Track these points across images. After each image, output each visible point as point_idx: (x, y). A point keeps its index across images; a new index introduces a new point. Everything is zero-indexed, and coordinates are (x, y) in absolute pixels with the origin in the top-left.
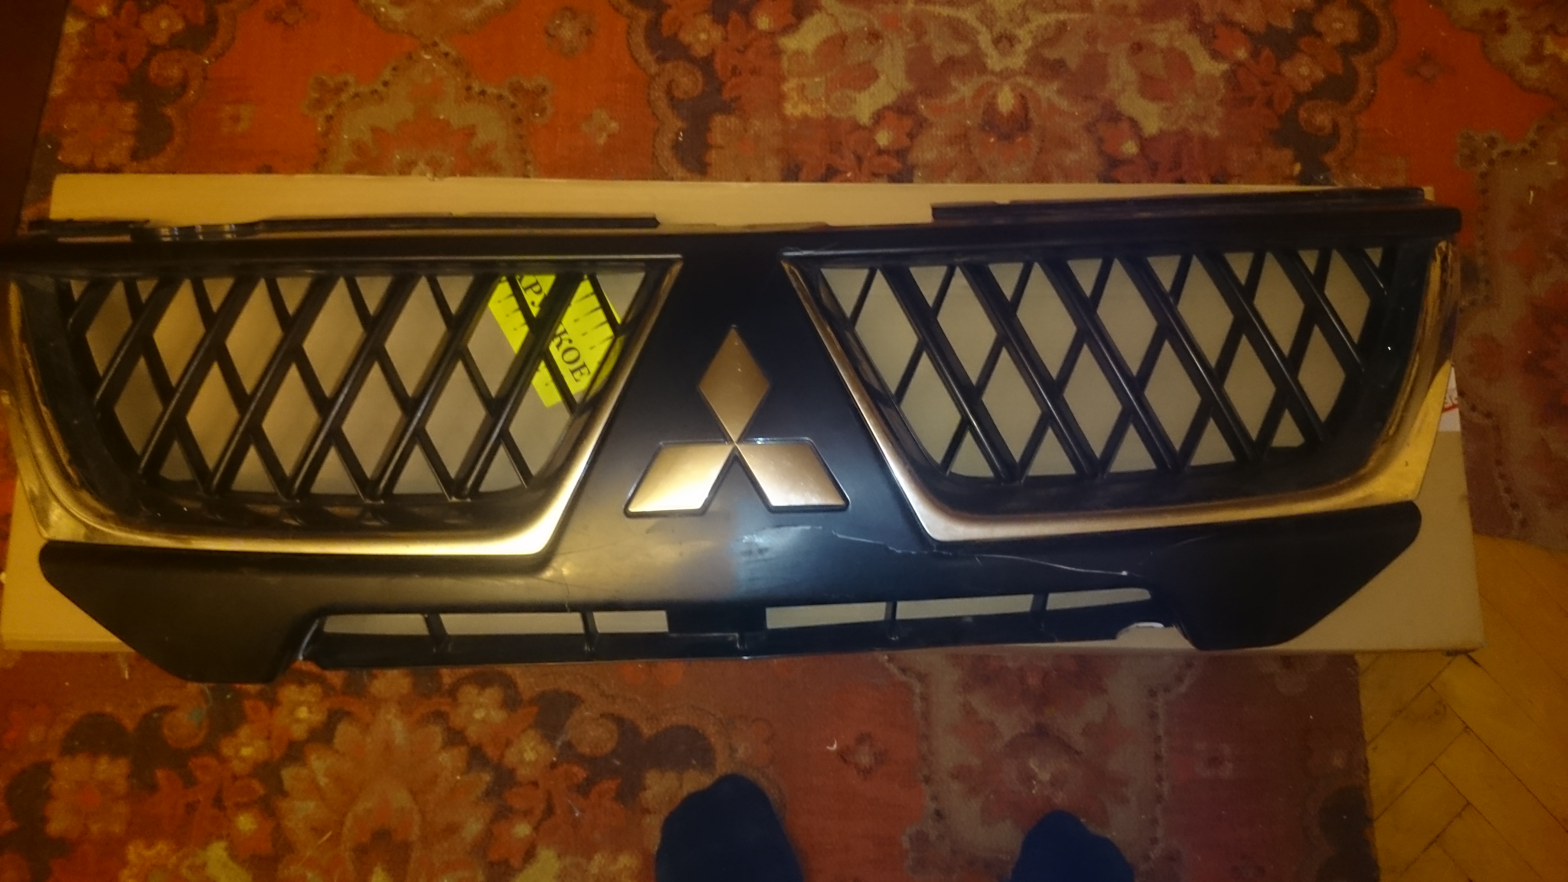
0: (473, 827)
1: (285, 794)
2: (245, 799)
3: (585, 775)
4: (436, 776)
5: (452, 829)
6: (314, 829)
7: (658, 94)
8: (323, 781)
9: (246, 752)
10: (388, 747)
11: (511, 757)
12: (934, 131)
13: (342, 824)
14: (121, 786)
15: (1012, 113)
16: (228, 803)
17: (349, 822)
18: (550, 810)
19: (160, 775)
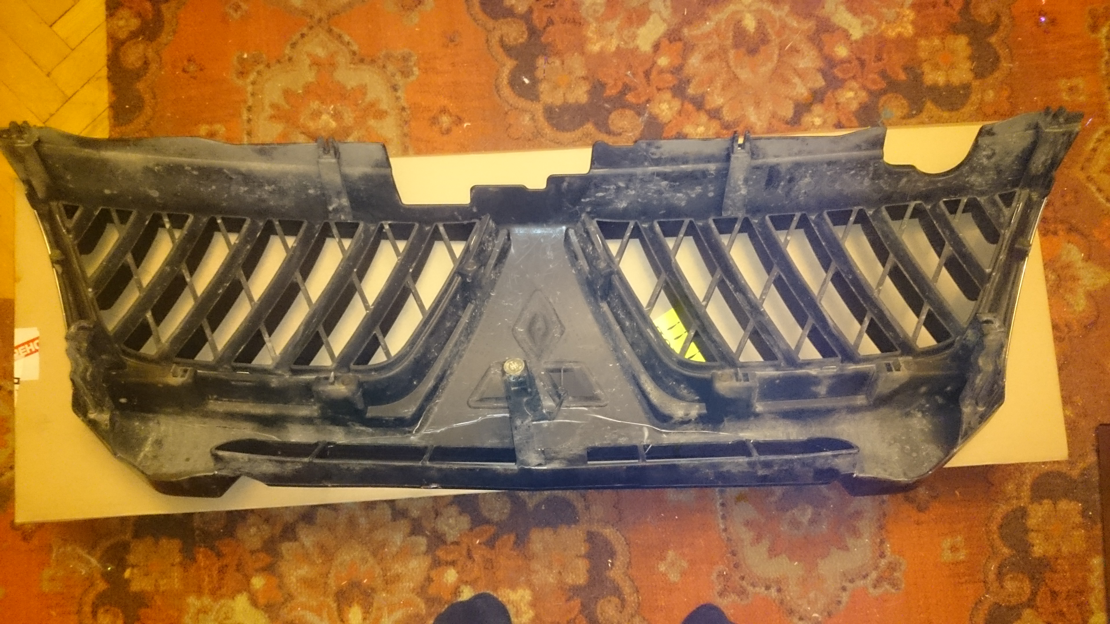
0: (695, 61)
1: (821, 70)
2: (845, 65)
3: (627, 96)
4: (723, 89)
5: (709, 58)
6: (798, 51)
7: (631, 599)
8: (796, 80)
9: (851, 94)
10: (757, 104)
11: (676, 104)
12: (412, 585)
13: (780, 55)
14: (926, 68)
15: (350, 607)
16: (856, 62)
17: (775, 57)
18: (647, 74)
19: (902, 76)
